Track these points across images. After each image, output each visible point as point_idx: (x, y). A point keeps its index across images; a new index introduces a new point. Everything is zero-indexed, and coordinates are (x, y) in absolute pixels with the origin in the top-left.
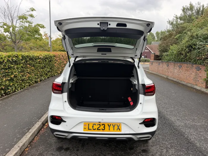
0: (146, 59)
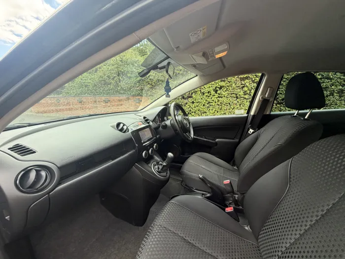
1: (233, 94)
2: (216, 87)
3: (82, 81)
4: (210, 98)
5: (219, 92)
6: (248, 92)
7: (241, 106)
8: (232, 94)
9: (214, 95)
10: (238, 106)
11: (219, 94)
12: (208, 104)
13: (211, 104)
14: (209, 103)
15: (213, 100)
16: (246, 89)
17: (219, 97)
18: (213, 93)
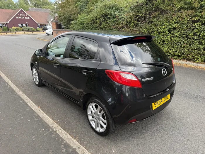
0: (29, 27)
1: (185, 34)
2: (170, 28)
3: (81, 20)
4: (165, 37)
5: (172, 32)
6: (198, 33)
7: (191, 45)
8: (183, 35)
9: (169, 35)
10: (188, 45)
11: (173, 34)
12: (162, 42)
13: (166, 42)
14: (164, 41)
15: (167, 39)
16: (196, 31)
17: (172, 37)
18: (167, 33)
